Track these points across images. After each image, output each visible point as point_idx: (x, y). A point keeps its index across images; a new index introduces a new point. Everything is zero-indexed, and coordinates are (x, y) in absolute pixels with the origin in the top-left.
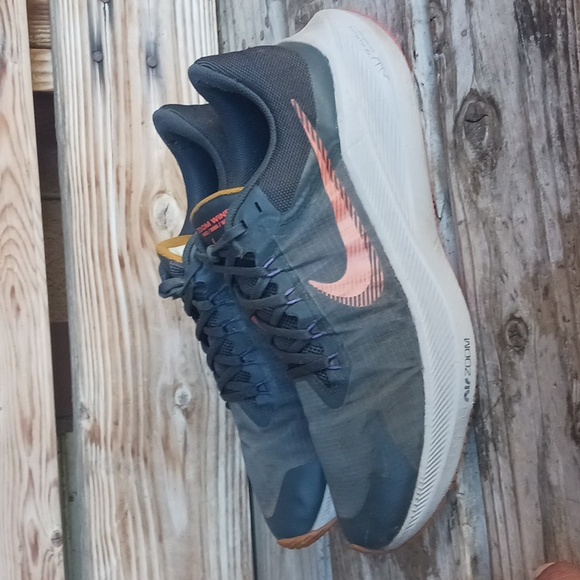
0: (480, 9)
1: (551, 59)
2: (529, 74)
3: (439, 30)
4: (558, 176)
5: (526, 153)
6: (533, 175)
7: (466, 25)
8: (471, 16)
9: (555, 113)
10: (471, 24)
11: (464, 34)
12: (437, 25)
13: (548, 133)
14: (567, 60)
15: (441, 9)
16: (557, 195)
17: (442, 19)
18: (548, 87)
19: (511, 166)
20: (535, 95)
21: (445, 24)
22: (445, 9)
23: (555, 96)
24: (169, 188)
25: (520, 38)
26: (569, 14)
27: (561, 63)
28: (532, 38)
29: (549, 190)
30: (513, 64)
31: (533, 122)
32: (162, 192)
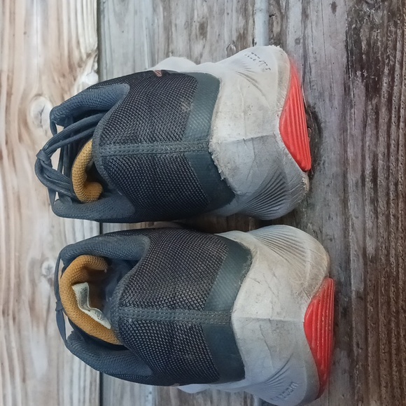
0: (314, 24)
1: (374, 102)
2: (351, 107)
3: (276, 29)
4: (367, 215)
5: (340, 179)
6: (345, 202)
7: (300, 34)
8: (305, 28)
9: (372, 155)
10: (304, 36)
11: (297, 41)
12: (275, 23)
13: (363, 171)
14: (390, 110)
15: (280, 10)
16: (365, 232)
17: (279, 19)
18: (368, 129)
19: (326, 184)
20: (354, 129)
21: (282, 26)
22: (283, 11)
23: (374, 140)
24: (46, 92)
25: (347, 68)
26: (397, 66)
27: (383, 110)
28: (359, 73)
29: (358, 224)
30: (338, 91)
31: (350, 155)
32: (39, 95)
